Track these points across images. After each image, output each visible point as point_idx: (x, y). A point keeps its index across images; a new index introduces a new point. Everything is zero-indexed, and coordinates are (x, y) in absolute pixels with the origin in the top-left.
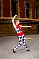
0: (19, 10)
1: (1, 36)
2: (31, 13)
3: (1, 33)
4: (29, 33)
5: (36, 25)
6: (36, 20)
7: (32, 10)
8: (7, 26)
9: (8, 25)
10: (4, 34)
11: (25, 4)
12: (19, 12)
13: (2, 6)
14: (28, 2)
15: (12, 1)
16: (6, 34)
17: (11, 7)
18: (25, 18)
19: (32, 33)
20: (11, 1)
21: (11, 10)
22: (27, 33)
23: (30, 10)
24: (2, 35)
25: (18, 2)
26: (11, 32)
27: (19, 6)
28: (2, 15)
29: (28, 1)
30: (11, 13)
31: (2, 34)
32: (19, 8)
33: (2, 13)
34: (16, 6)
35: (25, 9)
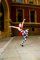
0: (36, 18)
13: (24, 15)
17: (30, 16)
20: (30, 11)
21: (30, 17)
25: (36, 12)
26: (30, 33)
30: (30, 20)
32: (36, 16)
34: (34, 14)
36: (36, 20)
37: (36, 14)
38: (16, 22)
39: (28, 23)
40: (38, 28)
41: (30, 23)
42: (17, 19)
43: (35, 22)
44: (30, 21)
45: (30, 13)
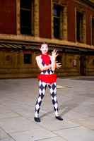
0: (37, 21)
2: (66, 27)
4: (59, 74)
5: (76, 56)
6: (76, 44)
7: (68, 22)
8: (8, 56)
9: (9, 54)
11: (52, 6)
12: (38, 23)
14: (59, 3)
17: (18, 12)
18: (51, 38)
19: (65, 74)
21: (18, 19)
23: (63, 21)
25: (37, 2)
26: (16, 70)
27: (37, 11)
30: (18, 26)
32: (37, 15)
34: (31, 9)
35: (52, 19)
37: (37, 9)
39: (12, 37)
41: (19, 37)
43: (33, 35)
44: (18, 32)
45: (18, 5)
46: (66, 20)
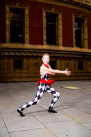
0: (61, 32)
1: (25, 82)
2: (86, 37)
3: (25, 75)
4: (81, 78)
7: (88, 32)
8: (37, 63)
10: (30, 77)
11: (74, 19)
12: (61, 35)
13: (27, 23)
14: (80, 16)
15: (47, 13)
16: (34, 77)
17: (44, 26)
18: (72, 46)
19: (86, 78)
20: (44, 14)
21: (45, 31)
22: (77, 78)
23: (83, 32)
24: (26, 80)
25: (60, 16)
27: (61, 24)
28: (27, 41)
29: (80, 13)
30: (45, 37)
31: (25, 77)
32: (61, 28)
33: (27, 36)
34: (55, 23)
35: (74, 30)
36: (60, 40)
37: (60, 22)
38: (5, 42)
40: (67, 62)
41: (45, 47)
42: (8, 35)
43: (57, 45)
44: (45, 42)
45: (45, 20)
46: (86, 31)
